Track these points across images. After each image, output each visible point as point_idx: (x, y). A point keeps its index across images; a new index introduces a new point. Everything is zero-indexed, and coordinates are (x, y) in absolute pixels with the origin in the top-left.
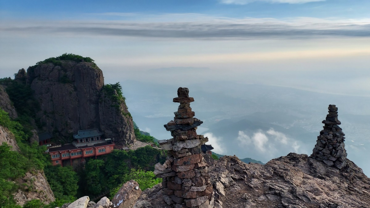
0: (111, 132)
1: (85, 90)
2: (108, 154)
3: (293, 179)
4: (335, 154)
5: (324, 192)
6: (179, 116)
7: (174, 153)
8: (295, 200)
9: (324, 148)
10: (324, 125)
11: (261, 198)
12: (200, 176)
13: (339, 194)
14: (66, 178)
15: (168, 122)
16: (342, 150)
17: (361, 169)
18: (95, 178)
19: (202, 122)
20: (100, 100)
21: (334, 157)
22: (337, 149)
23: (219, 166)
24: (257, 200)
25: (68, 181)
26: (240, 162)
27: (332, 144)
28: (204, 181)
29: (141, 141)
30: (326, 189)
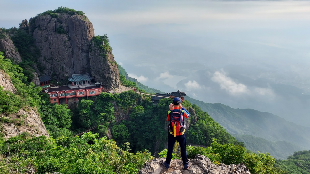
0: (100, 77)
1: (77, 40)
2: (98, 96)
14: (61, 114)
18: (86, 115)
20: (90, 50)
25: (63, 116)
29: (125, 86)
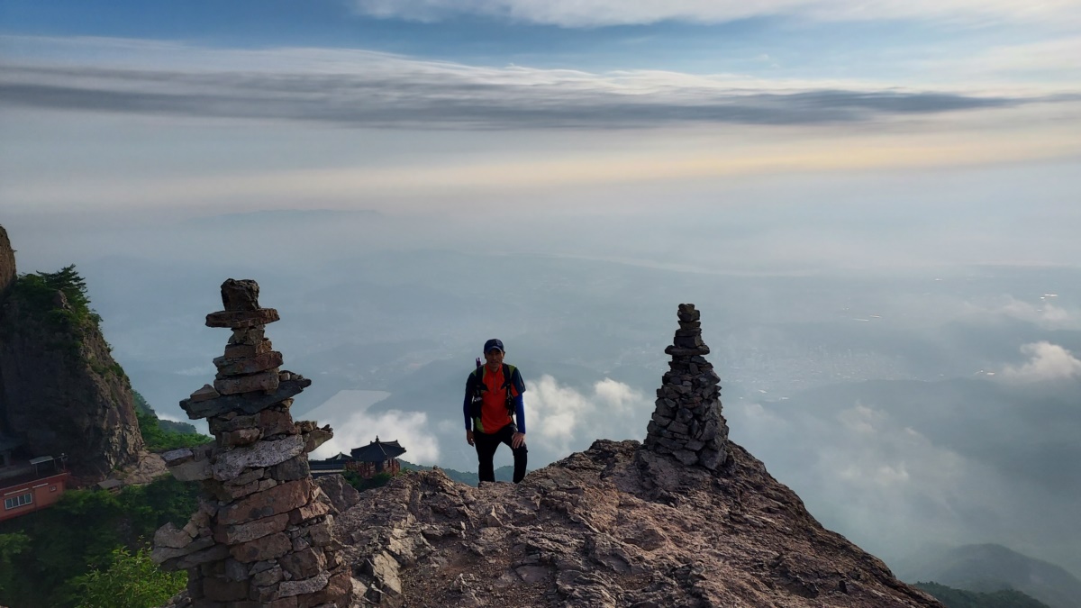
0: (53, 434)
2: (45, 510)
3: (592, 514)
4: (700, 433)
5: (668, 538)
6: (229, 371)
7: (219, 487)
8: (590, 571)
9: (673, 418)
10: (670, 358)
11: (502, 582)
12: (308, 547)
13: (706, 536)
15: (192, 392)
16: (716, 421)
17: (762, 463)
19: (308, 383)
21: (698, 440)
22: (704, 419)
23: (388, 504)
24: (491, 588)
26: (451, 484)
27: (690, 406)
28: (321, 560)
30: (675, 528)
